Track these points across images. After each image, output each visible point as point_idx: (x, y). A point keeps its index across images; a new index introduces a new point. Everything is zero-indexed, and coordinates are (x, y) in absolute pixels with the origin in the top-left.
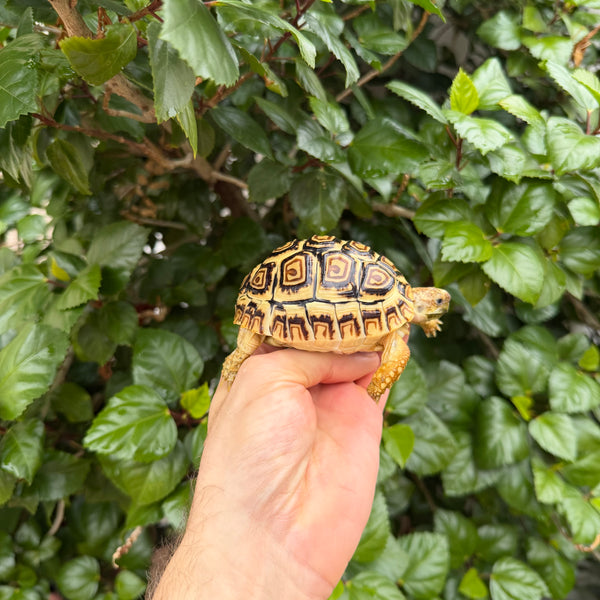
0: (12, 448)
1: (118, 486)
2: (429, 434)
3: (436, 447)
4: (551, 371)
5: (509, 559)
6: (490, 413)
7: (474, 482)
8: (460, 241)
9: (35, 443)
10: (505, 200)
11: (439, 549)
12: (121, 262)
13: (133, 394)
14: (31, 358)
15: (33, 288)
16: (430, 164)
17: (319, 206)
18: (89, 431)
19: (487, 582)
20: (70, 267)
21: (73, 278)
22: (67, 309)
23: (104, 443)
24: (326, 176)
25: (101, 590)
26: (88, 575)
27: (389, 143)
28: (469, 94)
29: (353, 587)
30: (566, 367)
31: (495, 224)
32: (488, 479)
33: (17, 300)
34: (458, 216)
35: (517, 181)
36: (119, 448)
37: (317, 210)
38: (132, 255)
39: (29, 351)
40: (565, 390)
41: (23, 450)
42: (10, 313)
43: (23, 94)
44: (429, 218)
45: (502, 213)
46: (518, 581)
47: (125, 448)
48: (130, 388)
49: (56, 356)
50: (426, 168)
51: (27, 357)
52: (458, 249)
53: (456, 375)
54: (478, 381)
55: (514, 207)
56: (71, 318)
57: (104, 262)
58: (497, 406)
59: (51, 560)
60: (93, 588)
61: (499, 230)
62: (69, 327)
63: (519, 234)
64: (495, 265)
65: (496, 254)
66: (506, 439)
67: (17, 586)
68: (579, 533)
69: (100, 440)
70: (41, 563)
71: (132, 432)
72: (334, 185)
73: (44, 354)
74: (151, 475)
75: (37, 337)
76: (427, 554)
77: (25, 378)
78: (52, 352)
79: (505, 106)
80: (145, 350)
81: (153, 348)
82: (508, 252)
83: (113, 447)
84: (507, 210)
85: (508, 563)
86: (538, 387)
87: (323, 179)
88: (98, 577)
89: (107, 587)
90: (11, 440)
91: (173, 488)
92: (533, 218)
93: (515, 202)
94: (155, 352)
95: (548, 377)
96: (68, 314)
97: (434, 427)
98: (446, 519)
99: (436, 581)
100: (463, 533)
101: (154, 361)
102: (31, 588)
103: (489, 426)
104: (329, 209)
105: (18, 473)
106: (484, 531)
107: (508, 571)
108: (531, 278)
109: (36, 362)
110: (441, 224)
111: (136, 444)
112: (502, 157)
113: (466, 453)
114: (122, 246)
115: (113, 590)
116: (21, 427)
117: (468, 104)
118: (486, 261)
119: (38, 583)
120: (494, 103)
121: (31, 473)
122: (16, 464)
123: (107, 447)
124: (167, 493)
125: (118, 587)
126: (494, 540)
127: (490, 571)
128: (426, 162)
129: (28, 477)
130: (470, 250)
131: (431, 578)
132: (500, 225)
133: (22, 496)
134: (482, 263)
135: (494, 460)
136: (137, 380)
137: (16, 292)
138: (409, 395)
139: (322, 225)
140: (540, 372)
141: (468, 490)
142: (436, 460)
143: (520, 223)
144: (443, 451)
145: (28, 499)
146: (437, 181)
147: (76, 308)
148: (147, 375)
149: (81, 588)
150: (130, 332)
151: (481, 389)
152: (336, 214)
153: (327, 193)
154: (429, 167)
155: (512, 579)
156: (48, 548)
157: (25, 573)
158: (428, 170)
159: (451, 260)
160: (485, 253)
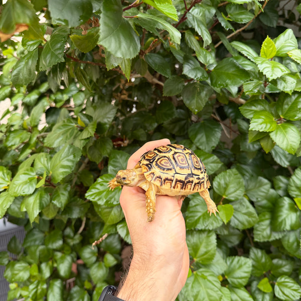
0: (57, 194)
1: (100, 215)
2: (244, 211)
3: (246, 217)
5: (287, 277)
6: (282, 204)
7: (269, 237)
8: (260, 121)
9: (66, 194)
10: (285, 102)
11: (247, 265)
12: (106, 120)
13: (107, 177)
14: (66, 159)
15: (71, 129)
16: (249, 82)
17: (195, 99)
18: (88, 191)
19: (273, 286)
20: (87, 120)
21: (87, 125)
22: (82, 139)
23: (93, 197)
24: (200, 85)
25: (97, 260)
26: (93, 253)
27: (232, 70)
28: (271, 49)
29: (197, 274)
31: (280, 113)
32: (276, 236)
33: (63, 134)
34: (262, 108)
35: (290, 94)
36: (99, 199)
37: (194, 101)
38: (110, 118)
39: (65, 155)
41: (61, 196)
42: (61, 139)
43: (60, 54)
44: (248, 108)
45: (283, 108)
46: (290, 288)
47: (101, 200)
48: (106, 175)
49: (76, 159)
50: (246, 84)
51: (64, 158)
52: (258, 124)
53: (266, 184)
54: (279, 188)
55: (290, 105)
56: (83, 143)
57: (99, 120)
58: (286, 201)
59: (78, 244)
60: (94, 259)
61: (282, 117)
62: (82, 147)
63: (291, 119)
64: (276, 134)
65: (278, 128)
66: (288, 218)
67: (63, 253)
69: (92, 195)
70: (74, 245)
71: (105, 193)
72: (203, 90)
73: (71, 157)
74: (113, 212)
75: (69, 150)
76: (240, 266)
77: (63, 167)
78: (74, 157)
79: (290, 55)
80: (114, 159)
81: (117, 158)
82: (284, 128)
83: (96, 199)
84: (286, 107)
85: (285, 279)
87: (199, 86)
88: (97, 254)
89: (100, 259)
90: (57, 191)
91: (121, 219)
92: (298, 112)
93: (290, 103)
94: (118, 161)
96: (82, 141)
97: (248, 208)
98: (256, 253)
99: (243, 280)
100: (263, 260)
101: (118, 164)
102: (69, 255)
103: (281, 211)
104: (200, 101)
105: (58, 205)
106: (275, 261)
107: (284, 282)
108: (293, 142)
109: (68, 160)
110: (253, 112)
111: (106, 199)
112: (285, 81)
113: (267, 222)
114: (106, 114)
115: (103, 261)
116: (62, 186)
117: (270, 54)
118: (272, 132)
119: (71, 253)
120: (285, 53)
121: (63, 205)
122: (58, 201)
123: (94, 198)
124: (118, 221)
125: (105, 260)
126: (281, 266)
127: (276, 280)
128: (247, 81)
129: (62, 207)
130: (264, 126)
131: (241, 278)
132: (282, 114)
133: (61, 215)
134: (270, 132)
135: (280, 228)
136: (109, 172)
137: (64, 130)
138: (235, 191)
139: (196, 109)
141: (266, 240)
142: (246, 223)
143: (292, 114)
144: (250, 219)
145: (64, 216)
146: (252, 91)
147: (86, 139)
148: (114, 170)
149: (89, 258)
150: (109, 151)
151: (281, 192)
152: (203, 103)
153: (199, 93)
154: (249, 84)
155: (286, 286)
156: (77, 239)
157: (67, 248)
158: (248, 85)
159: (253, 130)
160: (272, 127)
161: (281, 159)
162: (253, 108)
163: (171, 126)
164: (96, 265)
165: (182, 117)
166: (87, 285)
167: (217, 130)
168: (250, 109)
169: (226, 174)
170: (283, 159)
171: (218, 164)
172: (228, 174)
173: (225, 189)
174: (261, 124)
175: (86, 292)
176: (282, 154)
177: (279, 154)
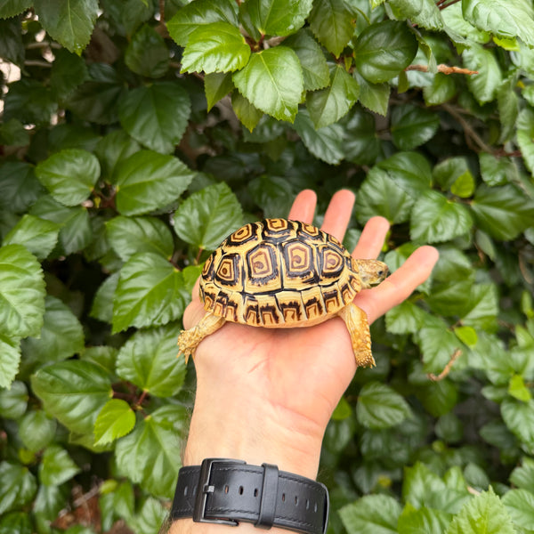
4: (416, 200)
5: (378, 383)
19: (354, 405)
25: (29, 409)
30: (434, 195)
31: (258, 24)
34: (216, 16)
37: (68, 23)
40: (429, 220)
45: (261, 8)
46: (385, 404)
60: (22, 406)
61: (262, 32)
68: (431, 362)
85: (375, 387)
86: (401, 216)
95: (413, 206)
107: (373, 394)
108: (288, 90)
118: (238, 71)
130: (214, 59)
140: (403, 200)
149: (14, 406)
155: (378, 402)
159: (190, 72)
160: (235, 61)
161: (324, 147)
162: (198, 20)
163: (83, 104)
164: (31, 416)
165: (104, 79)
166: (25, 457)
167: (182, 99)
168: (189, 23)
169: (203, 198)
170: (331, 146)
171: (185, 177)
172: (207, 196)
173: (202, 230)
174: (207, 55)
175: (26, 470)
176: (329, 138)
177: (323, 137)
